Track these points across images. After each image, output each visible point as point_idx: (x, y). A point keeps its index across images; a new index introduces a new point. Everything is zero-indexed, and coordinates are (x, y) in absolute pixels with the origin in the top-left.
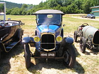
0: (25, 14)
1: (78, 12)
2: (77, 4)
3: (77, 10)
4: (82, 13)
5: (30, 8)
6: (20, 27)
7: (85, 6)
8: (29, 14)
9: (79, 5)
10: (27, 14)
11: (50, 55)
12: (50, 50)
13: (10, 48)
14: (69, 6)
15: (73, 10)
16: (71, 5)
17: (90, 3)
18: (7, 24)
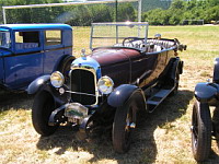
0: (177, 22)
5: (189, 8)
6: (176, 54)
8: (186, 23)
10: (182, 22)
13: (155, 103)
18: (152, 47)
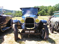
1: (46, 15)
2: (45, 10)
3: (45, 14)
4: (48, 15)
5: (18, 13)
7: (50, 11)
8: (17, 16)
9: (46, 11)
11: (31, 32)
12: (31, 29)
14: (41, 11)
15: (43, 13)
16: (42, 11)
17: (52, 10)
